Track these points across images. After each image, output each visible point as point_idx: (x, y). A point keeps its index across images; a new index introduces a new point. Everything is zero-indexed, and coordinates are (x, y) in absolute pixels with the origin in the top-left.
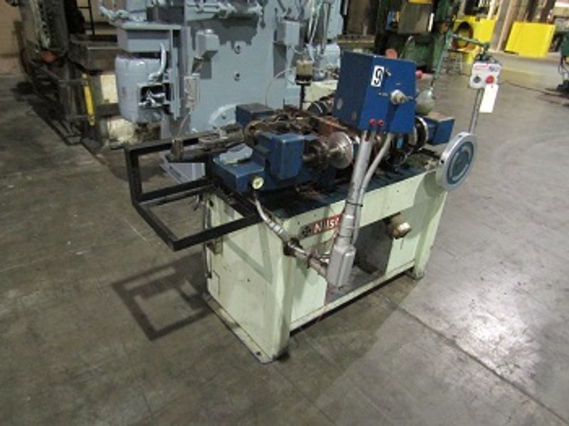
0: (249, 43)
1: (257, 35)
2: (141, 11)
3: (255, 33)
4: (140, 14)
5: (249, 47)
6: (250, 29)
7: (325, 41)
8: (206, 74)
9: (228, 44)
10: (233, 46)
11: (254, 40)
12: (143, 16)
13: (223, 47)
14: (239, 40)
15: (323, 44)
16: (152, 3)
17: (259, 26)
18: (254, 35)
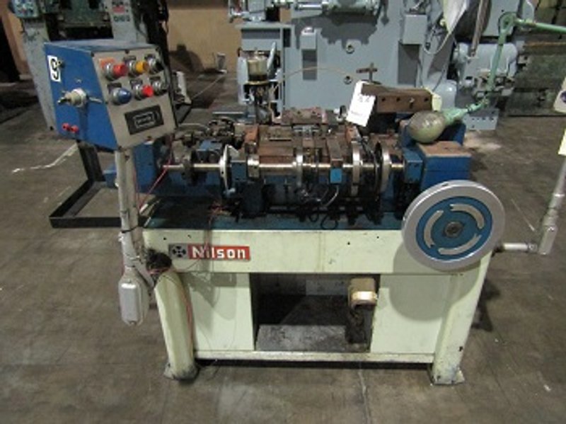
0: (365, 41)
1: (376, 33)
2: (260, 11)
3: (373, 31)
4: (259, 14)
5: (364, 46)
6: (368, 26)
7: (476, 38)
8: (310, 75)
9: (339, 42)
10: (344, 46)
11: (371, 38)
12: (262, 16)
13: (332, 46)
14: (352, 38)
15: (474, 42)
16: (273, 3)
17: (379, 21)
18: (373, 32)
